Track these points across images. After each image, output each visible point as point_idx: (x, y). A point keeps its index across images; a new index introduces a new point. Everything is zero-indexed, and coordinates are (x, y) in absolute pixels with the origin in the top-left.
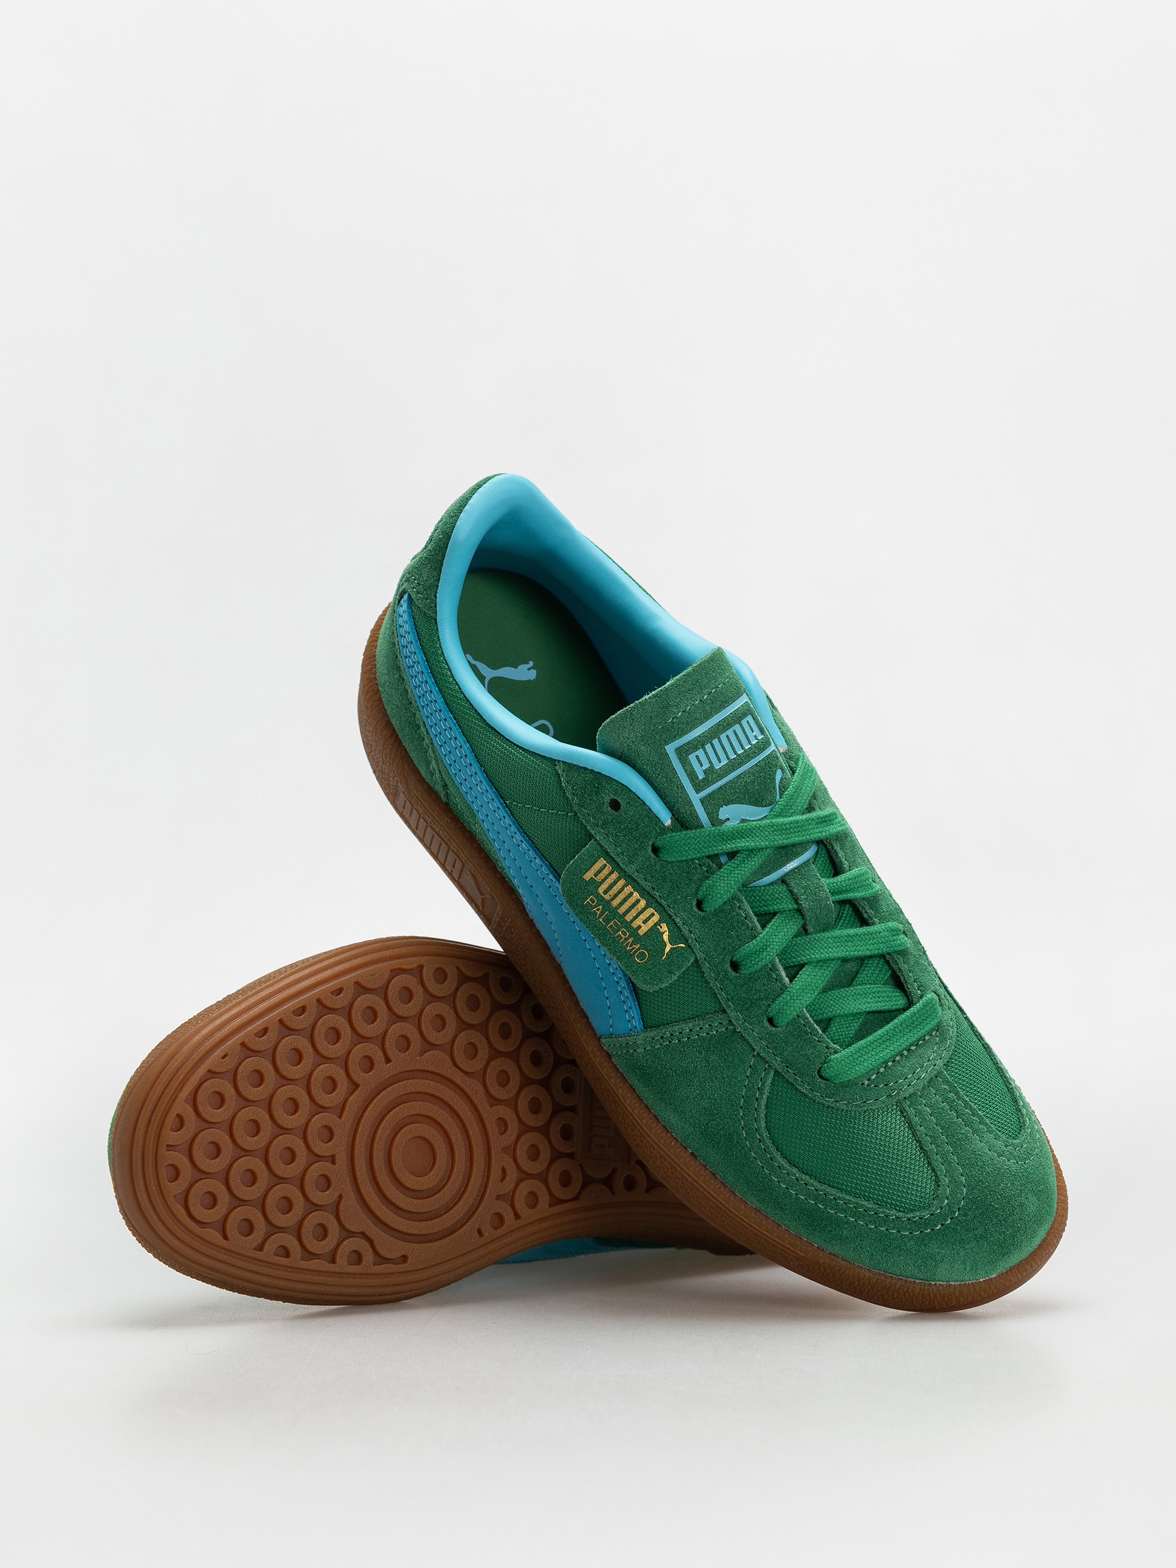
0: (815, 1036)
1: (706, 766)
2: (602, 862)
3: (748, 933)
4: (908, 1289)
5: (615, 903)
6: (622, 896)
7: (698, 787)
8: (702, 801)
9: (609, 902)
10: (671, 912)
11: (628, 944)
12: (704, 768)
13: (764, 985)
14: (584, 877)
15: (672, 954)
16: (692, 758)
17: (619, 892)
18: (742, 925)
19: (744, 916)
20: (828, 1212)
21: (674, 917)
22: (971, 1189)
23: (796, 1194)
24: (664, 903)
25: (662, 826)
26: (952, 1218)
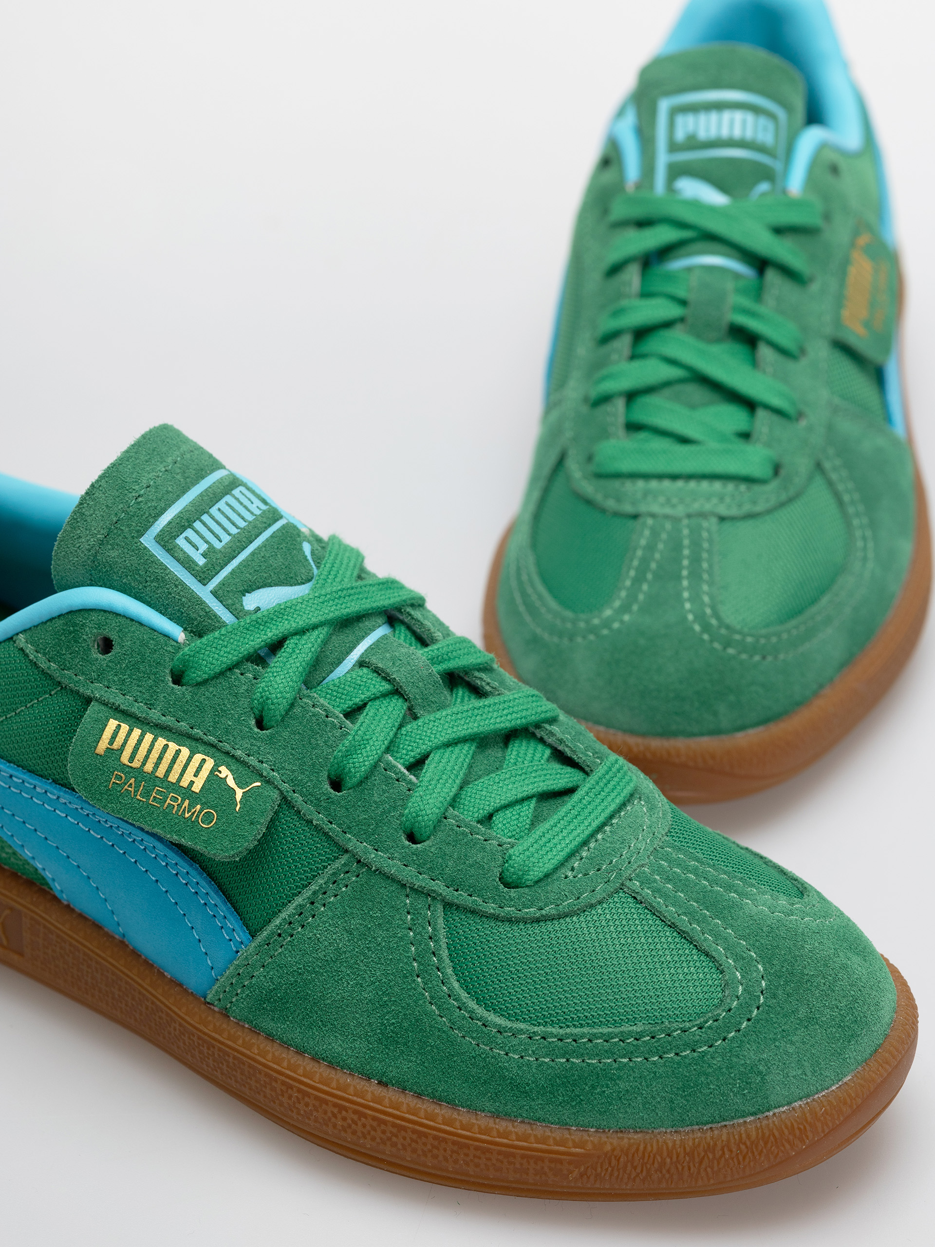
0: (477, 834)
1: (203, 547)
2: (113, 724)
3: (338, 733)
4: (740, 1135)
5: (149, 767)
6: (155, 755)
7: (203, 577)
8: (214, 593)
9: (140, 770)
10: (227, 747)
11: (184, 810)
12: (201, 551)
13: (384, 791)
14: (97, 751)
15: (247, 801)
16: (181, 541)
17: (150, 751)
18: (326, 725)
19: (324, 713)
20: (589, 1065)
21: (233, 752)
22: (767, 960)
23: (537, 1059)
24: (212, 739)
25: (175, 644)
26: (758, 1008)
